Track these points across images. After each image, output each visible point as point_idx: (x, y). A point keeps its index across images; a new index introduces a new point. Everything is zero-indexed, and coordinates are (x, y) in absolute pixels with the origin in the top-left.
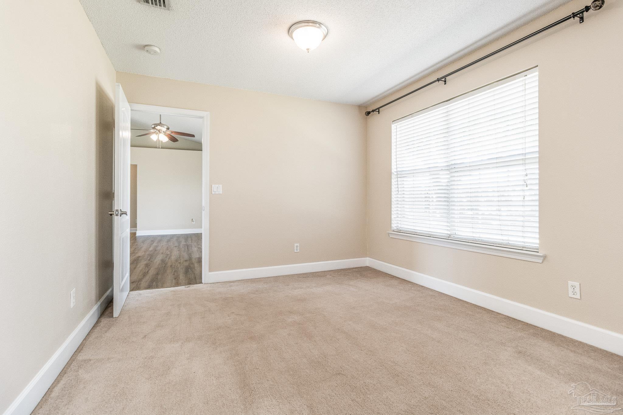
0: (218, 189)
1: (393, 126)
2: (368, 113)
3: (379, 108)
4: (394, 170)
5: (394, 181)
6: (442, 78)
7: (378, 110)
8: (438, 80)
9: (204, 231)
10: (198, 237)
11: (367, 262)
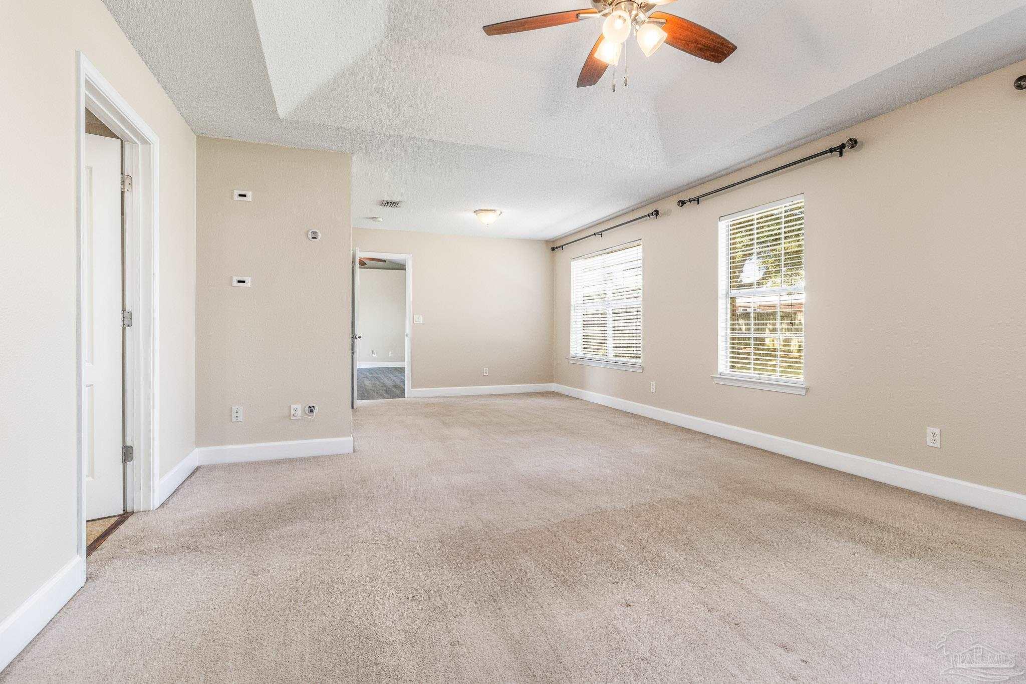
0: (419, 319)
1: (573, 263)
2: (553, 249)
3: (562, 246)
4: (572, 303)
5: (572, 312)
6: (600, 232)
7: (562, 247)
8: (595, 234)
9: (407, 364)
10: (402, 370)
11: (554, 387)
